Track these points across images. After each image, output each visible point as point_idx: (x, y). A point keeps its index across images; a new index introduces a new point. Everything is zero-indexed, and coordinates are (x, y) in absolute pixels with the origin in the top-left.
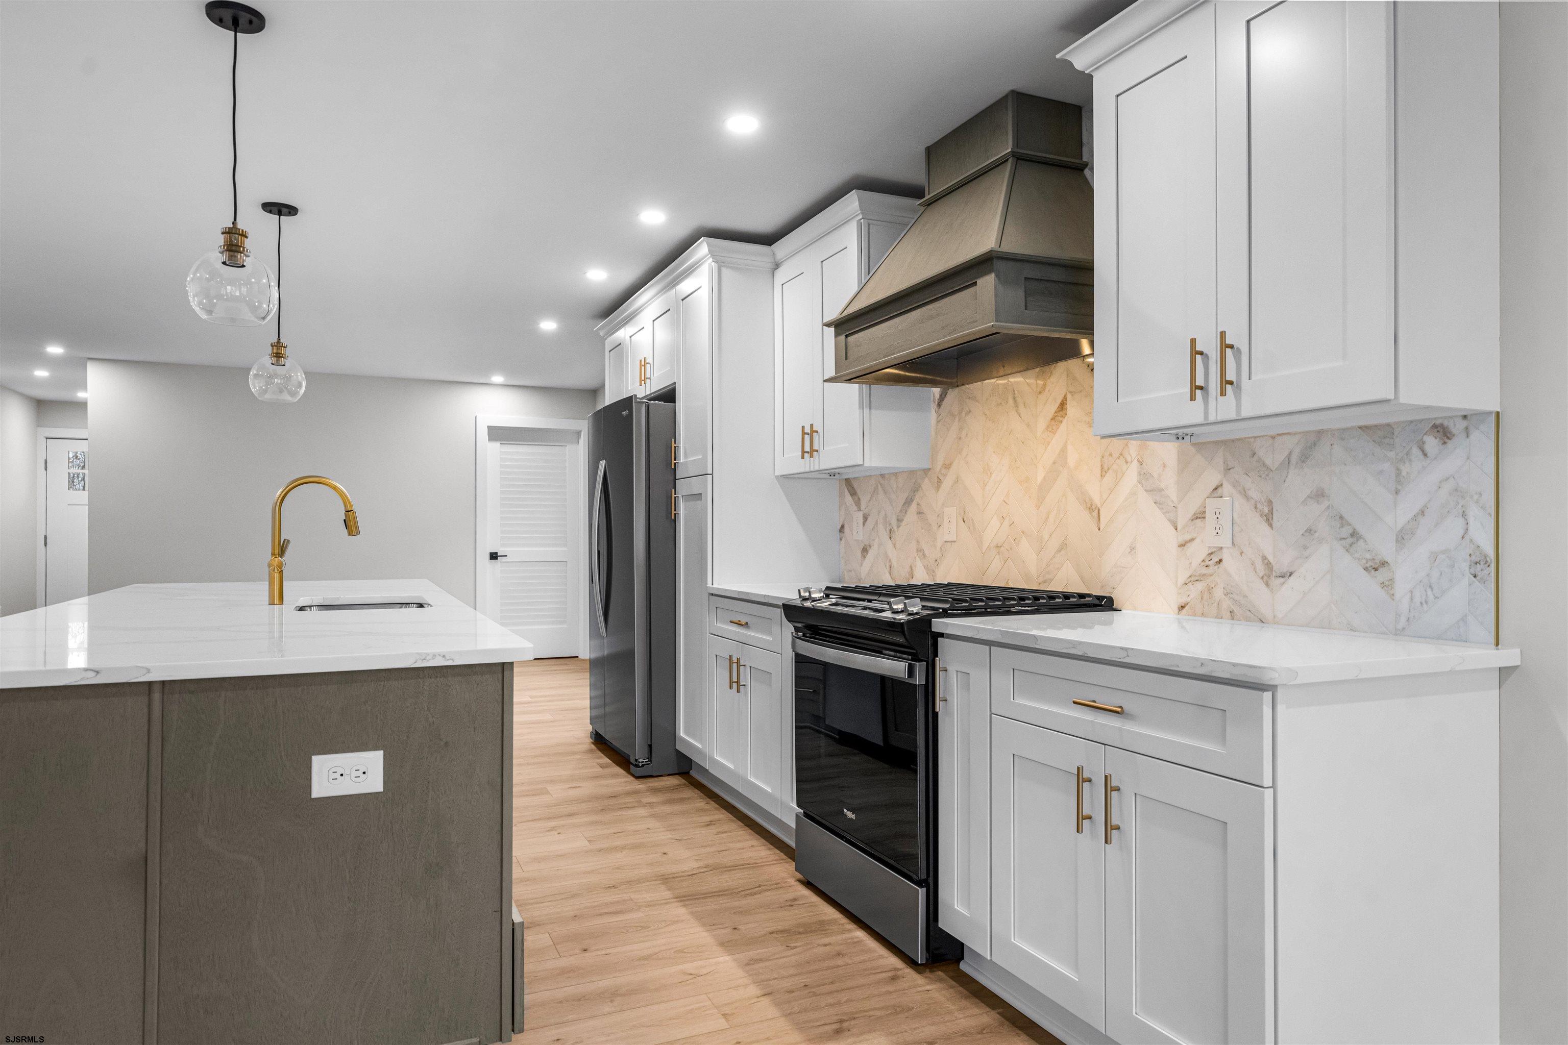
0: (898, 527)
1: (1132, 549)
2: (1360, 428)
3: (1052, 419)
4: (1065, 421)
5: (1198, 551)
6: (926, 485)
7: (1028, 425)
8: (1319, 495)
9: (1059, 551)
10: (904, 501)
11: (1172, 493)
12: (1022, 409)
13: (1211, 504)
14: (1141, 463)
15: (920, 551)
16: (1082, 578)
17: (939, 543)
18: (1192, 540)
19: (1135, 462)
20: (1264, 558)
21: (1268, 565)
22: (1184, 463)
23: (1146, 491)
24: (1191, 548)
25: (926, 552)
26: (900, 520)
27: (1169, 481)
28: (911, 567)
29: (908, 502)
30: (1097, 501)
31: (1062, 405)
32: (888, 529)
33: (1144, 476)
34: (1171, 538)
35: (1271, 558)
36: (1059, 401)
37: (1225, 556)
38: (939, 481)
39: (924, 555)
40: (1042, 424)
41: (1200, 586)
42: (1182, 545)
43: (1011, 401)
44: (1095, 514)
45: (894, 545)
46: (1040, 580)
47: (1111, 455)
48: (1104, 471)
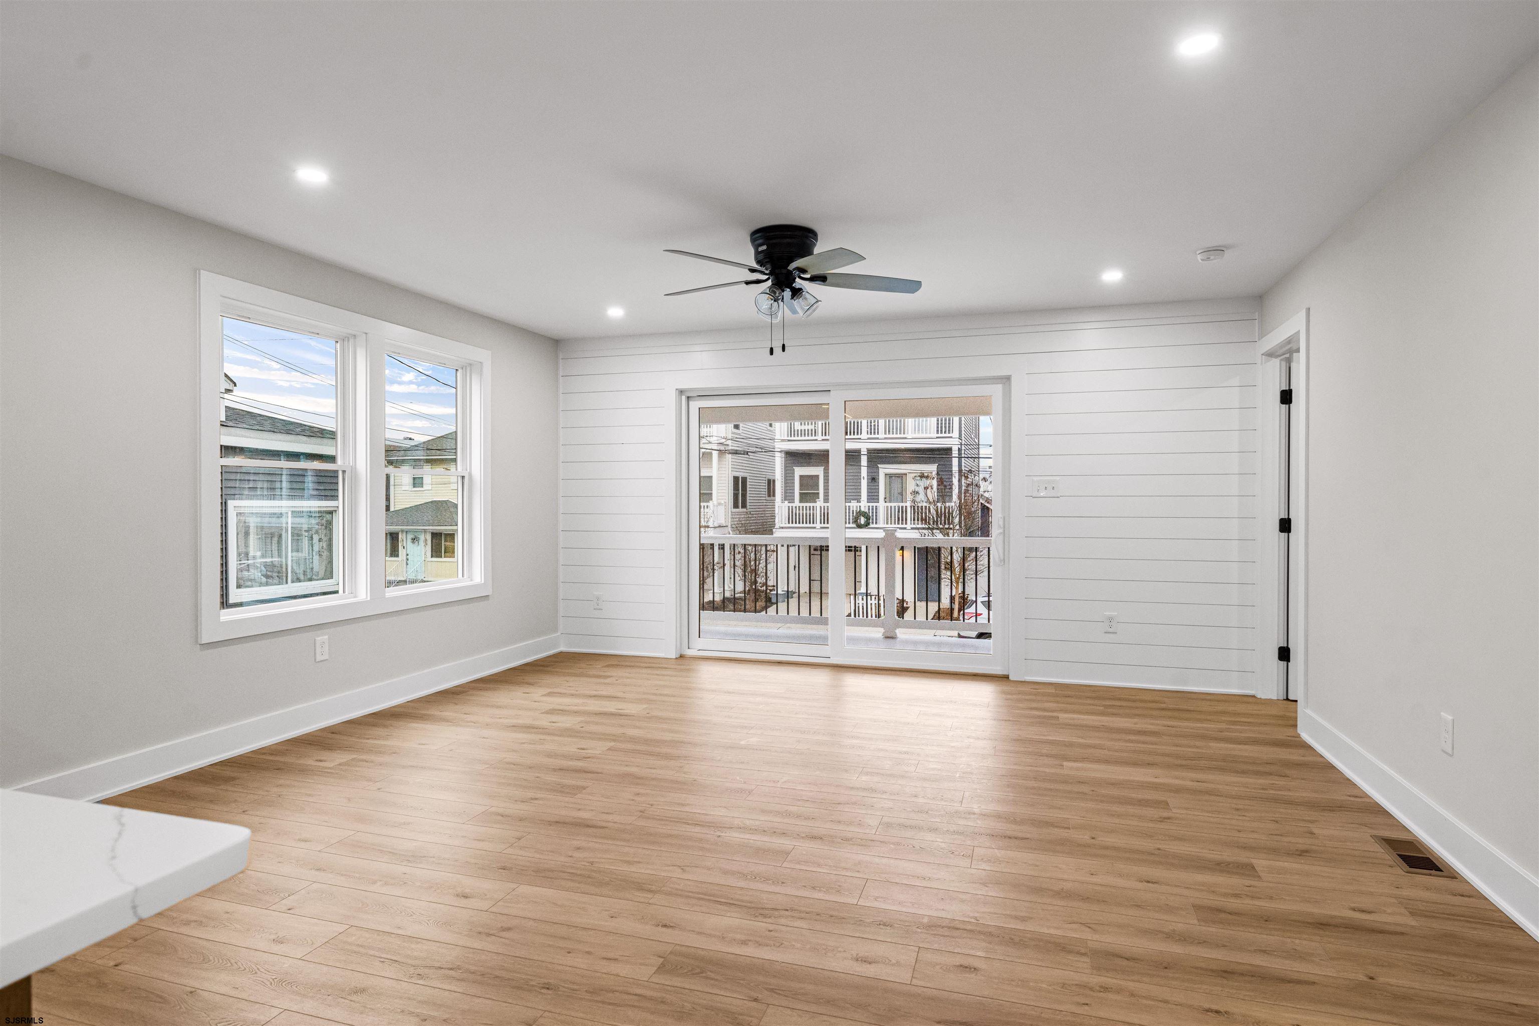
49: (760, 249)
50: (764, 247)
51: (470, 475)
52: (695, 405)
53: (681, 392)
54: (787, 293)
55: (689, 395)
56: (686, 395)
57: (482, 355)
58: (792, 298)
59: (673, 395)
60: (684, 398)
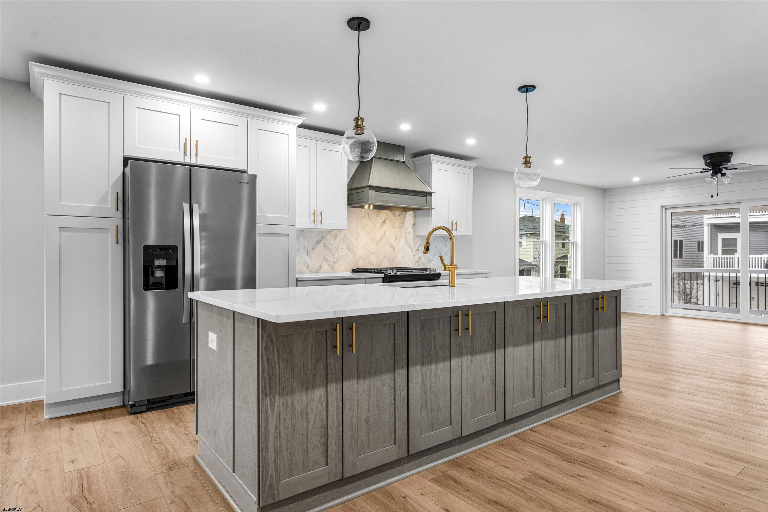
0: (312, 251)
1: (403, 257)
2: (441, 237)
3: (381, 224)
4: (385, 225)
5: (417, 257)
6: (329, 237)
7: (373, 224)
8: (436, 247)
9: (384, 258)
10: (316, 241)
11: (412, 246)
12: (371, 219)
13: (420, 248)
14: (405, 238)
15: (326, 259)
16: (390, 264)
17: (336, 256)
18: (416, 255)
19: (404, 238)
20: (428, 258)
21: (429, 259)
22: (414, 239)
23: (407, 244)
24: (416, 256)
25: (329, 259)
26: (313, 249)
27: (411, 242)
28: (320, 265)
29: (319, 242)
30: (394, 246)
31: (384, 221)
32: (306, 252)
33: (406, 241)
34: (411, 254)
35: (429, 258)
36: (383, 220)
37: (422, 258)
38: (336, 236)
39: (328, 261)
40: (378, 225)
41: (417, 264)
42: (414, 256)
43: (367, 216)
44: (394, 249)
45: (311, 258)
46: (377, 265)
47: (398, 235)
48: (396, 239)
49: (707, 161)
50: (709, 161)
51: (576, 242)
52: (669, 212)
53: (663, 207)
54: (719, 175)
55: (667, 207)
56: (665, 208)
57: (581, 199)
58: (721, 176)
59: (659, 208)
60: (664, 209)
